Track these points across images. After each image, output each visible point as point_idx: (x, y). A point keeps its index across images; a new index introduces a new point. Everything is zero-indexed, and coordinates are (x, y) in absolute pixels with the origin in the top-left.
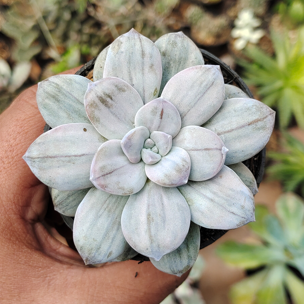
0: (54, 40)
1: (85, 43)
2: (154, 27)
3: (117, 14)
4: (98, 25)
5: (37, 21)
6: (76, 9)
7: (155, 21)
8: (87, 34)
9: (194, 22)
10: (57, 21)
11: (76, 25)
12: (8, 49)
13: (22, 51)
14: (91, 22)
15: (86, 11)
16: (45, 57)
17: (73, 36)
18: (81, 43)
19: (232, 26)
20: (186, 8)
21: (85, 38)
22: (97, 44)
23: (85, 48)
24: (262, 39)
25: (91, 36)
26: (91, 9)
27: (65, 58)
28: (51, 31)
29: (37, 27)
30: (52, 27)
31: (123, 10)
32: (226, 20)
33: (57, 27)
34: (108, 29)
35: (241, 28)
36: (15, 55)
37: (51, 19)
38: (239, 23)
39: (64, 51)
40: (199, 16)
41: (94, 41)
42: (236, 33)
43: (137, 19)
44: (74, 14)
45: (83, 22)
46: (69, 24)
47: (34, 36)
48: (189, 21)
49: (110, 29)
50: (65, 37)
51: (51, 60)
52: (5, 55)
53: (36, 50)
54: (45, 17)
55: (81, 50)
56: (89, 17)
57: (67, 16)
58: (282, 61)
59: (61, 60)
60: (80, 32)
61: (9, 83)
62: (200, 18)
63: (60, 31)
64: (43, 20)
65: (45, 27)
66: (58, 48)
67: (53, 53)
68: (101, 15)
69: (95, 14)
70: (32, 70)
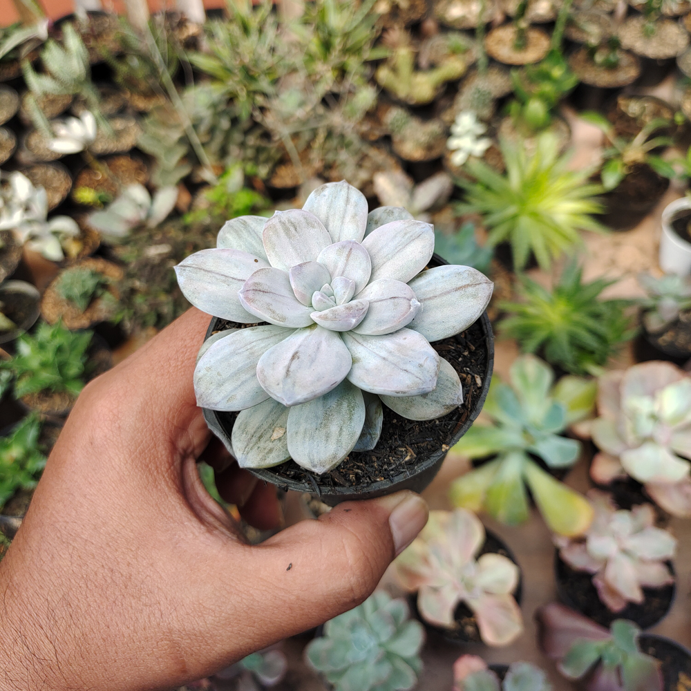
0: (208, 158)
1: (250, 159)
2: (342, 136)
3: (291, 120)
4: (267, 135)
5: (185, 131)
6: (237, 115)
7: (343, 127)
8: (252, 147)
9: (396, 130)
10: (212, 130)
11: (237, 136)
12: (146, 170)
13: (166, 172)
14: (258, 132)
15: (252, 116)
16: (197, 180)
17: (234, 150)
18: (245, 160)
19: (448, 134)
20: (386, 111)
21: (250, 153)
22: (266, 161)
23: (250, 167)
24: (488, 151)
25: (259, 150)
26: (257, 114)
27: (223, 180)
28: (204, 145)
29: (185, 140)
30: (205, 139)
31: (300, 113)
32: (440, 127)
33: (212, 139)
34: (280, 139)
35: (459, 136)
36: (156, 178)
37: (203, 128)
38: (457, 129)
39: (222, 171)
40: (403, 121)
41: (262, 157)
42: (453, 143)
43: (320, 125)
44: (235, 121)
45: (247, 132)
46: (228, 135)
47: (181, 151)
48: (390, 127)
49: (283, 139)
50: (223, 153)
51: (204, 184)
52: (142, 178)
53: (184, 171)
54: (195, 127)
55: (244, 170)
56: (255, 125)
57: (225, 124)
58: (515, 179)
59: (218, 184)
60: (243, 145)
61: (149, 216)
62: (404, 123)
63: (216, 145)
64: (193, 129)
65: (196, 140)
66: (214, 167)
67: (207, 174)
68: (270, 121)
69: (263, 120)
70: (179, 197)
